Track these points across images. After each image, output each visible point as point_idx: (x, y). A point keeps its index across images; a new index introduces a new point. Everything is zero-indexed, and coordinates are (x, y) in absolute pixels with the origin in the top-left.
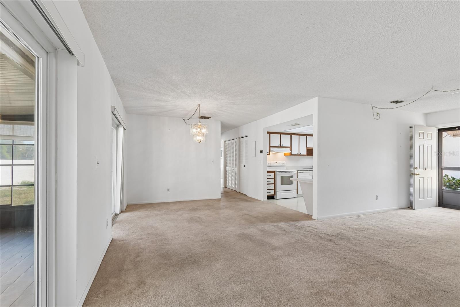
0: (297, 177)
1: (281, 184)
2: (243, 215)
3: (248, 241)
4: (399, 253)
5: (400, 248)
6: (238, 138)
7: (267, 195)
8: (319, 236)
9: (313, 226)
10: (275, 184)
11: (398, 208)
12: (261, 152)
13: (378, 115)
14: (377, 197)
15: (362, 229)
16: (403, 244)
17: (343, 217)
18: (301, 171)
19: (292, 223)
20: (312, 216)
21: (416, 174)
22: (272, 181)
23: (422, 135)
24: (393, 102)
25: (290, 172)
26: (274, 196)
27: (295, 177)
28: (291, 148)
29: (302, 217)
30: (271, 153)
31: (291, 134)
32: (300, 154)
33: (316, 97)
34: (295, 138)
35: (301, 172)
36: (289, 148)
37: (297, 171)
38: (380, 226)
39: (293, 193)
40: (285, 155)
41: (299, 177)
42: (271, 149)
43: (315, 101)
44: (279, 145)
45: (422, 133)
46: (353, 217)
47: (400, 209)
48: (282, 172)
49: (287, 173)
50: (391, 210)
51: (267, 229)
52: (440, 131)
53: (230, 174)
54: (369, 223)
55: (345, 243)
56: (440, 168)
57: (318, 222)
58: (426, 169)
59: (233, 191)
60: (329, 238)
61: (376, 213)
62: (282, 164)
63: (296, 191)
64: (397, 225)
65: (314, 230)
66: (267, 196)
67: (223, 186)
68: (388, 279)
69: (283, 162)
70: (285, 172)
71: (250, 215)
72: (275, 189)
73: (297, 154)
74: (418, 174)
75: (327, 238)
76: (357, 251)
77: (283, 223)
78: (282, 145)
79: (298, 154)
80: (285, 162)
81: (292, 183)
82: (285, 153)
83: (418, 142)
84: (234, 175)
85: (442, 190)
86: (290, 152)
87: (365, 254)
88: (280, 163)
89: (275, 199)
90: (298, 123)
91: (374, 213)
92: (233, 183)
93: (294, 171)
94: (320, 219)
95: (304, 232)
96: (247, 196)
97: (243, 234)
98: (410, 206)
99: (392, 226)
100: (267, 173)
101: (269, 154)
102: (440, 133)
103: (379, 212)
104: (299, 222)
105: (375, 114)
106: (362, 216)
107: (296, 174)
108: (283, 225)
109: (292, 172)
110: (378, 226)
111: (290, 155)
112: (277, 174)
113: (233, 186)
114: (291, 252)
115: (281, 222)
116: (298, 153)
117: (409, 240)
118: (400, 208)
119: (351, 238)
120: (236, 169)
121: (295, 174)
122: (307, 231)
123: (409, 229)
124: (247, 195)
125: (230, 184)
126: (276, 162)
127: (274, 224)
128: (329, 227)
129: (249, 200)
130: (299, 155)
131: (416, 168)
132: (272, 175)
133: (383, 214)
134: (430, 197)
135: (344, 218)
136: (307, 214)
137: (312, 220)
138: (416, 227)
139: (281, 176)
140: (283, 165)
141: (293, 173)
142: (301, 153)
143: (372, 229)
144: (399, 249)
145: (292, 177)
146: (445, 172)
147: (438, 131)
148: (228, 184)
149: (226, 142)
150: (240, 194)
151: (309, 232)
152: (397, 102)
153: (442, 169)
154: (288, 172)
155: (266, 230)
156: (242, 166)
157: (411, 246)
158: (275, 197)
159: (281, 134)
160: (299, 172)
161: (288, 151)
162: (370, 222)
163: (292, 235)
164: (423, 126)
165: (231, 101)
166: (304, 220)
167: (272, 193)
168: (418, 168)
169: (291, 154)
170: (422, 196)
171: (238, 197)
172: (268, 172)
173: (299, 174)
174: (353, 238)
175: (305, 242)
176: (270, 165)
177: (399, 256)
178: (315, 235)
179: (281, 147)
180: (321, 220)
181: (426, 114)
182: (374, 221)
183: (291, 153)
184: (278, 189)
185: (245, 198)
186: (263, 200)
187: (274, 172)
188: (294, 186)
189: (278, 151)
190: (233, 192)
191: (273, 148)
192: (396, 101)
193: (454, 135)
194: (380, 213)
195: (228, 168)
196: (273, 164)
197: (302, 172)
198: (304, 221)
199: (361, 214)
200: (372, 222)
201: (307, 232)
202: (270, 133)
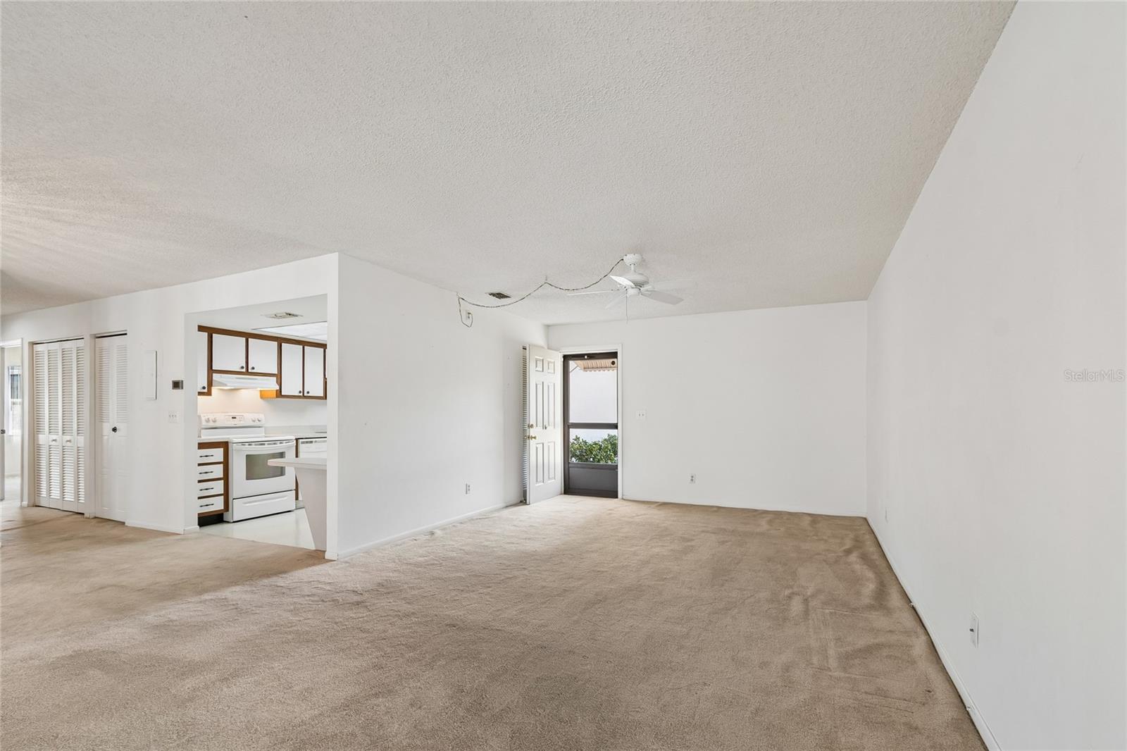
0: (297, 456)
1: (247, 479)
2: (87, 593)
3: (91, 672)
4: (488, 597)
5: (491, 585)
6: (87, 337)
7: (199, 514)
8: (333, 601)
9: (322, 579)
10: (226, 478)
11: (505, 505)
12: (177, 385)
13: (469, 317)
14: (468, 487)
15: (432, 562)
16: (498, 576)
17: (400, 542)
18: (309, 440)
19: (266, 581)
20: (325, 552)
21: (532, 438)
22: (218, 471)
23: (540, 364)
24: (493, 295)
25: (274, 442)
26: (225, 514)
27: (290, 455)
28: (279, 377)
29: (298, 560)
30: (214, 390)
31: (280, 341)
32: (305, 394)
33: (335, 252)
34: (290, 351)
35: (307, 442)
36: (275, 378)
37: (297, 440)
38: (466, 548)
39: (285, 498)
40: (263, 395)
41: (301, 454)
42: (216, 377)
43: (330, 262)
44: (242, 368)
45: (540, 360)
46: (419, 539)
47: (507, 507)
48: (250, 443)
49: (266, 446)
50: (492, 512)
51: (175, 618)
52: (567, 358)
53: (56, 459)
54: (449, 545)
55: (390, 602)
56: (567, 426)
57: (337, 564)
58: (546, 428)
59: (68, 516)
60: (356, 598)
61: (466, 522)
62: (254, 421)
63: (294, 491)
64: (496, 541)
65: (321, 589)
66: (199, 518)
67: (22, 501)
68: (458, 657)
69: (256, 416)
70: (262, 443)
71: (124, 584)
72: (226, 494)
73: (297, 394)
74: (535, 438)
75: (352, 601)
76: (413, 613)
77: (237, 588)
78: (253, 368)
79: (301, 394)
80: (261, 416)
81: (281, 472)
82: (261, 391)
83: (534, 378)
84: (70, 460)
85: (569, 463)
86: (278, 388)
87: (427, 616)
88: (248, 418)
89: (228, 522)
90: (294, 313)
91: (461, 523)
92: (70, 488)
93: (288, 441)
94: (344, 558)
95: (295, 600)
96: (127, 526)
97: (76, 655)
98: (523, 501)
99: (486, 543)
100: (199, 448)
101: (209, 393)
102: (566, 362)
103: (471, 520)
104: (285, 576)
105: (464, 314)
106: (439, 533)
107: (294, 448)
108: (234, 593)
109: (281, 441)
110: (464, 548)
111: (277, 397)
112: (234, 448)
113: (69, 497)
114: (243, 664)
115: (228, 586)
116: (300, 392)
117: (510, 566)
118: (508, 504)
119: (406, 586)
120: (81, 441)
121: (289, 447)
122: (304, 596)
123: (512, 545)
124: (124, 523)
125: (56, 493)
126: (234, 415)
127: (206, 597)
128: (362, 572)
129: (131, 536)
130: (304, 397)
131: (532, 426)
132: (218, 454)
133: (477, 521)
134: (552, 479)
135: (401, 545)
136: (314, 549)
137: (325, 563)
138: (526, 539)
139: (248, 456)
140: (257, 423)
141: (284, 444)
142: (308, 393)
143: (452, 558)
144: (489, 587)
145: (282, 455)
146: (574, 433)
147: (562, 360)
148: (44, 493)
149: (38, 348)
150: (96, 520)
151: (308, 596)
152: (500, 296)
153: (569, 427)
154: (268, 444)
155: (171, 621)
156: (107, 428)
157: (511, 576)
158: (227, 517)
159: (247, 336)
160: (303, 443)
161: (272, 384)
162: (451, 543)
163: (256, 616)
164: (543, 347)
165: (35, 207)
166: (302, 568)
167: (218, 504)
168: (535, 425)
169: (279, 394)
170: (540, 478)
171: (85, 535)
172: (202, 446)
173: (301, 447)
174: (409, 587)
175: (291, 626)
176: (211, 424)
177: (488, 603)
178: (323, 601)
179: (247, 373)
180: (346, 559)
181: (548, 326)
182: (459, 538)
183: (281, 392)
184: (235, 491)
185: (116, 531)
186: (184, 530)
187: (225, 445)
188: (287, 481)
189: (237, 386)
190: (69, 519)
191: (222, 375)
192: (497, 294)
193: (584, 368)
194: (473, 520)
195: (43, 439)
196: (223, 420)
197: (311, 442)
198: (301, 571)
199: (437, 528)
200: (454, 543)
201: (303, 599)
202: (210, 331)
